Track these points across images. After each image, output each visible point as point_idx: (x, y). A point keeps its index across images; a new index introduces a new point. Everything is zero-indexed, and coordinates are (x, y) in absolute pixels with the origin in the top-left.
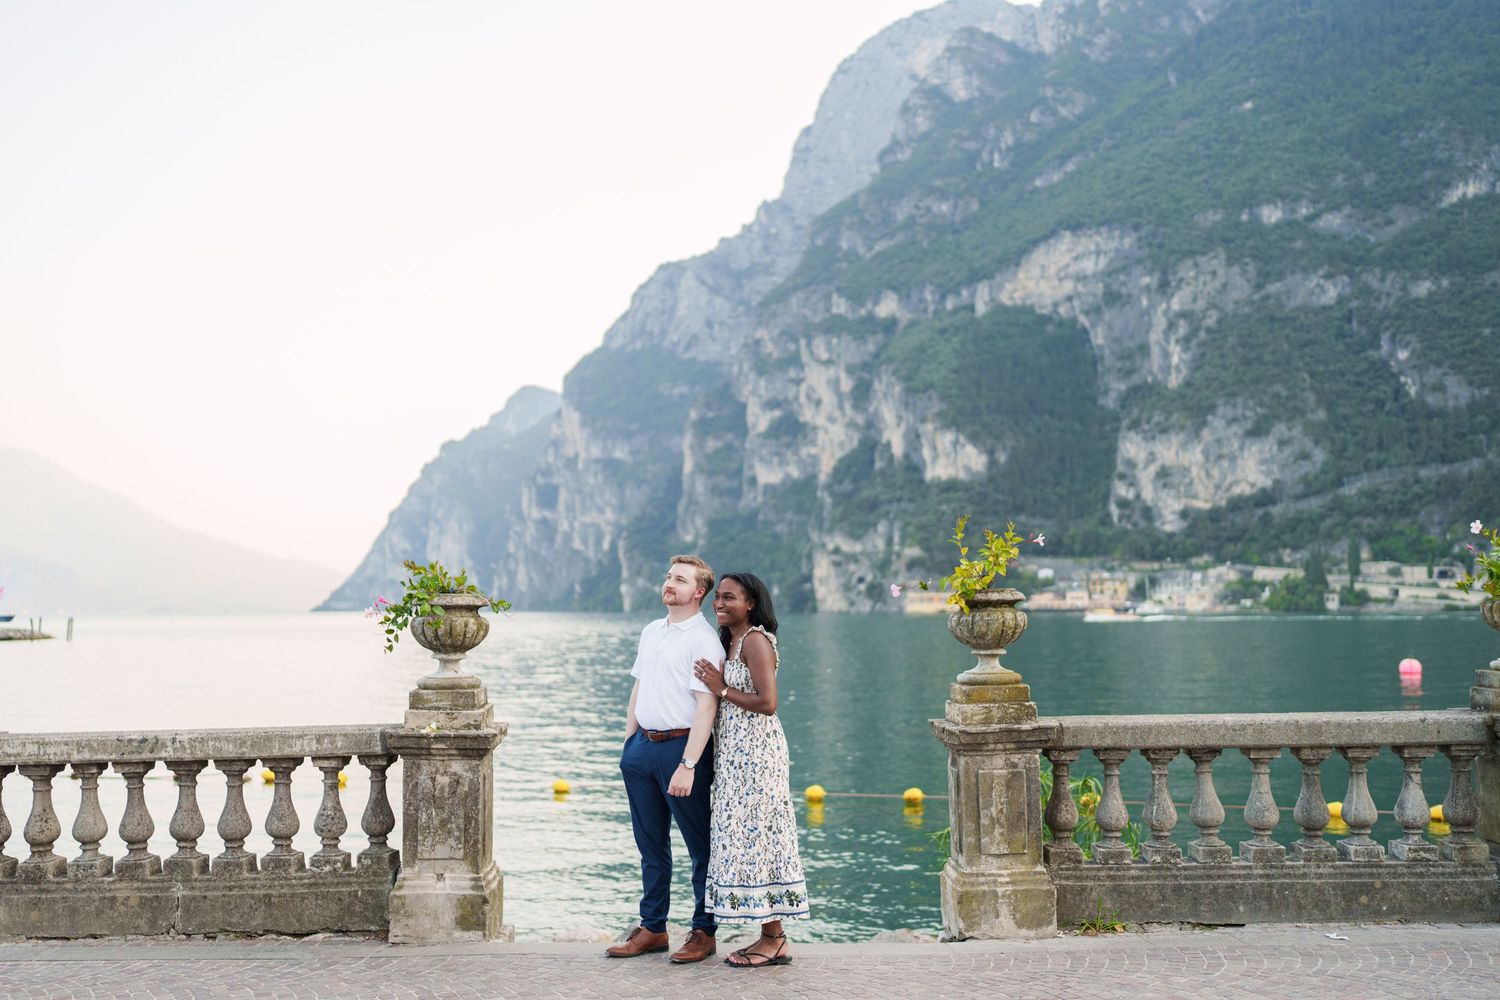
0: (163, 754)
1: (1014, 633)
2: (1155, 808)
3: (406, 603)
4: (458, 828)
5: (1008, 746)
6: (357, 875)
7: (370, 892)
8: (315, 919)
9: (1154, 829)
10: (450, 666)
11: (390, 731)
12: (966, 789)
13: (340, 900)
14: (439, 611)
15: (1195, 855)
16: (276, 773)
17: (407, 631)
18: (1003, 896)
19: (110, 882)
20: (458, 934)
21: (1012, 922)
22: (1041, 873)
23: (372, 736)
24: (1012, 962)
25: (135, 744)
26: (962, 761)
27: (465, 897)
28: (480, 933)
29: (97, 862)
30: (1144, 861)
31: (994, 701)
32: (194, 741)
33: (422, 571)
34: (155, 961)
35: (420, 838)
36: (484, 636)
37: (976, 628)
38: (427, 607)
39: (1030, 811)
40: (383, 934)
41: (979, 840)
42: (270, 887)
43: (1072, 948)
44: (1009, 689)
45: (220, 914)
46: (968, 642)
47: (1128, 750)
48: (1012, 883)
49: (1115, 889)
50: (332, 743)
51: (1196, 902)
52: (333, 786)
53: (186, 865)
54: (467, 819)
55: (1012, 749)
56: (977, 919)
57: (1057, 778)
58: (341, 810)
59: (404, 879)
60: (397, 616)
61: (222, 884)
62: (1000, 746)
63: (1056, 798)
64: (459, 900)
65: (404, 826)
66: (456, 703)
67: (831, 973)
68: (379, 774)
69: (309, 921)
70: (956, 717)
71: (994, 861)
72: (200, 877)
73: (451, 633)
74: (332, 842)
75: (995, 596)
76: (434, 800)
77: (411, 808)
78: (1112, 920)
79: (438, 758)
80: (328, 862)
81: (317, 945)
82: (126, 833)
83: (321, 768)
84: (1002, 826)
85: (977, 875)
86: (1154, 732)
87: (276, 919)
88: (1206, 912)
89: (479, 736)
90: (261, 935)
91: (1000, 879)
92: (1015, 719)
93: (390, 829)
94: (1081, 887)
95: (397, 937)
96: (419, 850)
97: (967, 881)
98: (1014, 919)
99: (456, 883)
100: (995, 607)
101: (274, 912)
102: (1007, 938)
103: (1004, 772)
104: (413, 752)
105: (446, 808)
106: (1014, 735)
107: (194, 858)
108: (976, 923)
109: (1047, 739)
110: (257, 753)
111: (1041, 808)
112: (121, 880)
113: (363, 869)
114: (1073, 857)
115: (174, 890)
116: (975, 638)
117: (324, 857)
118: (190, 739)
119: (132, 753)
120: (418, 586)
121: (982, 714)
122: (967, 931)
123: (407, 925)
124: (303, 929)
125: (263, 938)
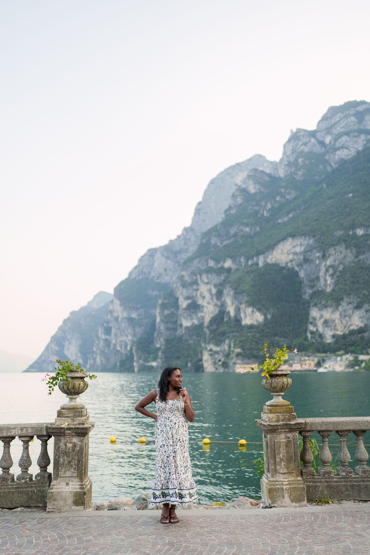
1: (287, 386)
2: (342, 454)
3: (57, 376)
4: (75, 464)
5: (286, 430)
6: (35, 484)
7: (40, 491)
8: (17, 502)
9: (342, 462)
10: (73, 400)
11: (49, 426)
12: (270, 447)
13: (28, 494)
14: (69, 379)
15: (357, 472)
16: (4, 443)
17: (57, 387)
18: (286, 490)
20: (74, 507)
21: (289, 500)
22: (300, 480)
23: (42, 428)
24: (291, 518)
26: (268, 436)
27: (77, 492)
28: (83, 507)
30: (339, 475)
31: (280, 413)
33: (63, 364)
35: (60, 468)
36: (86, 389)
37: (273, 385)
38: (65, 378)
39: (295, 456)
40: (44, 508)
41: (276, 467)
43: (313, 511)
44: (286, 408)
46: (270, 390)
47: (331, 431)
48: (289, 484)
49: (328, 486)
50: (26, 431)
51: (360, 491)
52: (26, 448)
54: (79, 460)
55: (287, 432)
56: (276, 499)
57: (304, 442)
58: (29, 457)
59: (53, 485)
60: (53, 381)
62: (283, 430)
63: (304, 450)
64: (74, 493)
65: (54, 464)
66: (75, 415)
68: (44, 443)
69: (15, 503)
70: (266, 419)
71: (282, 476)
73: (74, 388)
74: (26, 470)
75: (280, 373)
76: (66, 453)
77: (57, 456)
78: (328, 499)
79: (68, 436)
80: (23, 478)
81: (18, 513)
83: (22, 441)
84: (284, 462)
85: (276, 481)
86: (340, 424)
87: (2, 502)
88: (364, 495)
89: (84, 428)
91: (284, 483)
92: (288, 420)
93: (48, 464)
94: (315, 485)
95: (50, 509)
96: (59, 473)
97: (272, 483)
98: (290, 499)
99: (74, 486)
100: (280, 377)
101: (2, 499)
102: (288, 506)
103: (285, 440)
104: (58, 434)
105: (71, 456)
106: (288, 426)
108: (275, 501)
109: (301, 427)
111: (299, 454)
113: (38, 481)
114: (311, 473)
116: (273, 388)
117: (22, 476)
120: (62, 369)
121: (276, 418)
122: (272, 504)
123: (54, 504)
124: (13, 506)
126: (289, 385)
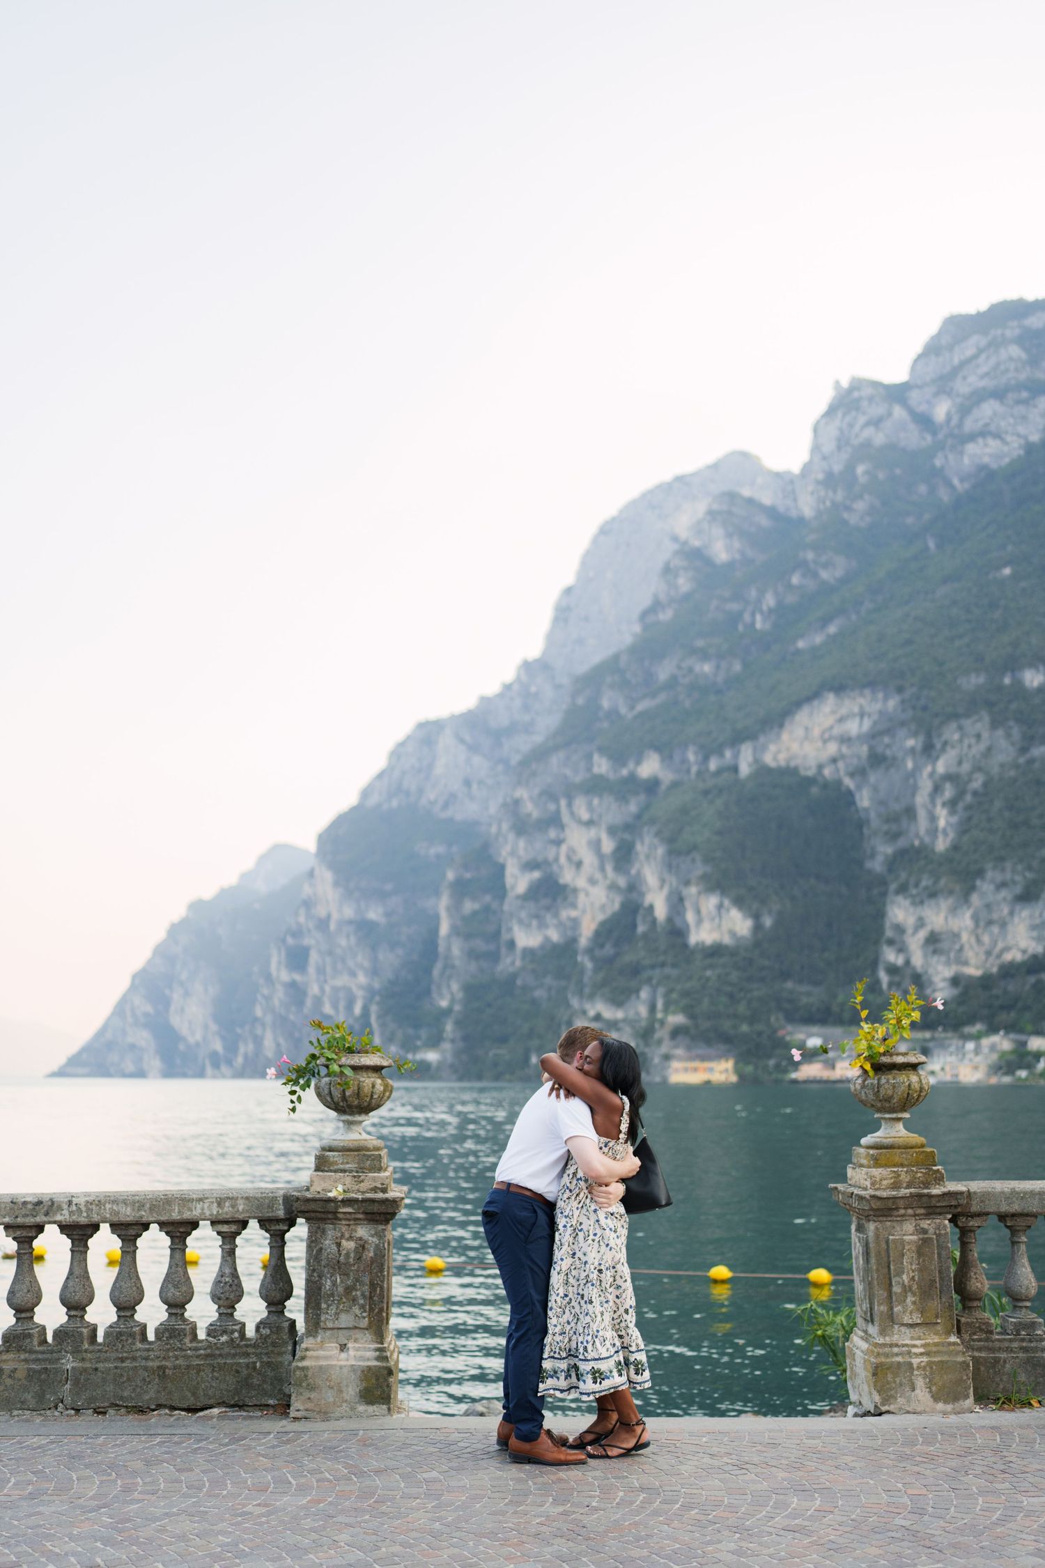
0: (59, 1218)
1: (919, 1096)
3: (309, 1063)
4: (363, 1295)
5: (919, 1211)
6: (255, 1346)
7: (269, 1364)
8: (210, 1393)
10: (354, 1127)
11: (294, 1193)
12: (876, 1256)
13: (237, 1372)
14: (348, 1072)
16: (172, 1237)
17: (311, 1092)
18: (919, 1368)
20: (361, 1408)
21: (928, 1396)
22: (954, 1344)
23: (274, 1199)
24: (940, 1437)
25: (30, 1206)
27: (369, 1368)
28: (385, 1407)
31: (902, 1165)
32: (91, 1204)
33: (331, 1031)
34: (52, 1437)
35: (324, 1306)
36: (389, 1097)
37: (882, 1092)
38: (335, 1067)
39: (941, 1279)
40: (283, 1408)
41: (891, 1308)
42: (164, 1358)
43: (994, 1423)
44: (916, 1153)
45: (112, 1387)
46: (873, 1106)
47: (1035, 1216)
48: (927, 1354)
49: (1028, 1361)
50: (233, 1206)
52: (229, 1253)
53: (76, 1334)
54: (373, 1286)
55: (921, 1215)
56: (892, 1392)
57: (964, 1246)
58: (238, 1277)
59: (307, 1349)
60: (300, 1076)
61: (114, 1355)
62: (910, 1211)
63: (964, 1266)
64: (363, 1371)
65: (305, 1294)
66: (362, 1165)
67: (759, 1448)
68: (279, 1241)
69: (205, 1395)
70: (862, 1181)
71: (907, 1331)
72: (91, 1348)
73: (359, 1092)
74: (229, 1311)
75: (900, 1060)
76: (339, 1266)
77: (315, 1274)
78: (1027, 1394)
79: (344, 1222)
80: (224, 1332)
81: (215, 1420)
82: (15, 1301)
83: (219, 1233)
84: (914, 1294)
85: (891, 1346)
87: (170, 1393)
89: (387, 1200)
90: (154, 1410)
91: (914, 1350)
92: (924, 1184)
93: (289, 1295)
94: (994, 1358)
95: (298, 1410)
96: (323, 1319)
97: (881, 1351)
98: (931, 1392)
99: (360, 1353)
100: (900, 1070)
101: (169, 1385)
102: (925, 1412)
103: (915, 1238)
104: (319, 1215)
105: (351, 1274)
106: (924, 1199)
107: (85, 1328)
108: (892, 1396)
109: (956, 1204)
110: (155, 1215)
111: (952, 1275)
112: (8, 1351)
113: (264, 1339)
114: (984, 1327)
115: (63, 1361)
116: (880, 1101)
117: (220, 1326)
118: (87, 1202)
119: (26, 1216)
120: (324, 1044)
121: (891, 1178)
122: (883, 1404)
123: (309, 1399)
124: (198, 1404)
125: (156, 1412)
126: (924, 1094)
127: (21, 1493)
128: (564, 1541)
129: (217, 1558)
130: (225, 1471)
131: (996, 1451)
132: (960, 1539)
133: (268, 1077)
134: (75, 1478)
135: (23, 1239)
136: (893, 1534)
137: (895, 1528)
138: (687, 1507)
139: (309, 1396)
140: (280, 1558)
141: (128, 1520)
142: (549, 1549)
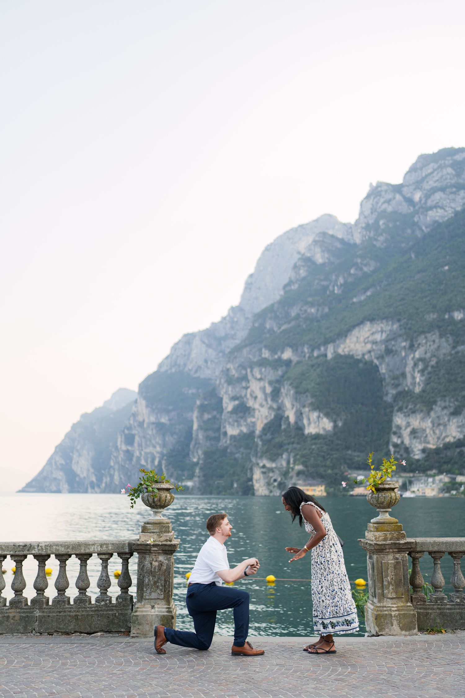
0: (33, 552)
1: (395, 502)
2: (456, 578)
3: (139, 487)
4: (161, 585)
5: (395, 550)
6: (116, 606)
7: (121, 614)
8: (97, 626)
9: (455, 587)
10: (158, 514)
11: (133, 542)
12: (377, 569)
13: (108, 617)
14: (156, 491)
16: (81, 561)
18: (394, 616)
19: (6, 609)
21: (398, 628)
22: (410, 606)
23: (124, 544)
24: (402, 645)
25: (21, 547)
27: (164, 616)
29: (1, 600)
30: (452, 601)
31: (388, 531)
32: (47, 546)
33: (148, 474)
34: (31, 644)
35: (145, 589)
36: (172, 502)
37: (380, 500)
38: (150, 488)
39: (404, 579)
40: (128, 633)
41: (383, 591)
42: (77, 611)
43: (425, 639)
44: (394, 526)
45: (55, 624)
46: (376, 506)
47: (444, 552)
48: (398, 610)
49: (441, 613)
50: (107, 547)
52: (105, 567)
53: (40, 601)
54: (165, 581)
55: (396, 552)
56: (383, 627)
57: (414, 565)
58: (108, 577)
59: (138, 608)
60: (135, 493)
61: (56, 610)
62: (391, 550)
63: (414, 573)
64: (161, 617)
65: (137, 585)
66: (161, 530)
68: (126, 561)
69: (95, 627)
70: (371, 538)
71: (390, 601)
72: (47, 607)
73: (160, 499)
74: (105, 592)
75: (387, 486)
76: (151, 573)
77: (141, 576)
78: (440, 627)
79: (153, 554)
80: (103, 600)
81: (99, 637)
82: (15, 587)
83: (101, 559)
84: (393, 585)
85: (383, 607)
86: (454, 544)
87: (80, 626)
89: (172, 545)
90: (73, 633)
91: (393, 609)
92: (397, 539)
93: (130, 586)
94: (426, 612)
95: (134, 633)
96: (144, 595)
97: (379, 609)
98: (399, 626)
99: (160, 609)
100: (387, 491)
101: (80, 623)
102: (397, 635)
103: (393, 561)
104: (143, 551)
105: (157, 576)
106: (397, 545)
107: (44, 598)
108: (383, 628)
109: (410, 547)
110: (74, 551)
111: (409, 577)
112: (12, 608)
113: (118, 603)
114: (422, 599)
115: (35, 613)
116: (379, 504)
117: (101, 598)
118: (46, 545)
119: (19, 551)
120: (146, 480)
121: (383, 536)
122: (380, 632)
123: (139, 628)
124: (92, 631)
125: (74, 634)
126: (397, 501)
127: (20, 666)
128: (244, 684)
129: (102, 690)
130: (104, 657)
131: (425, 650)
132: (406, 683)
133: (122, 493)
134: (42, 660)
135: (18, 561)
136: (379, 682)
137: (380, 679)
138: (295, 671)
139: (138, 627)
140: (128, 690)
141: (66, 676)
142: (238, 687)
